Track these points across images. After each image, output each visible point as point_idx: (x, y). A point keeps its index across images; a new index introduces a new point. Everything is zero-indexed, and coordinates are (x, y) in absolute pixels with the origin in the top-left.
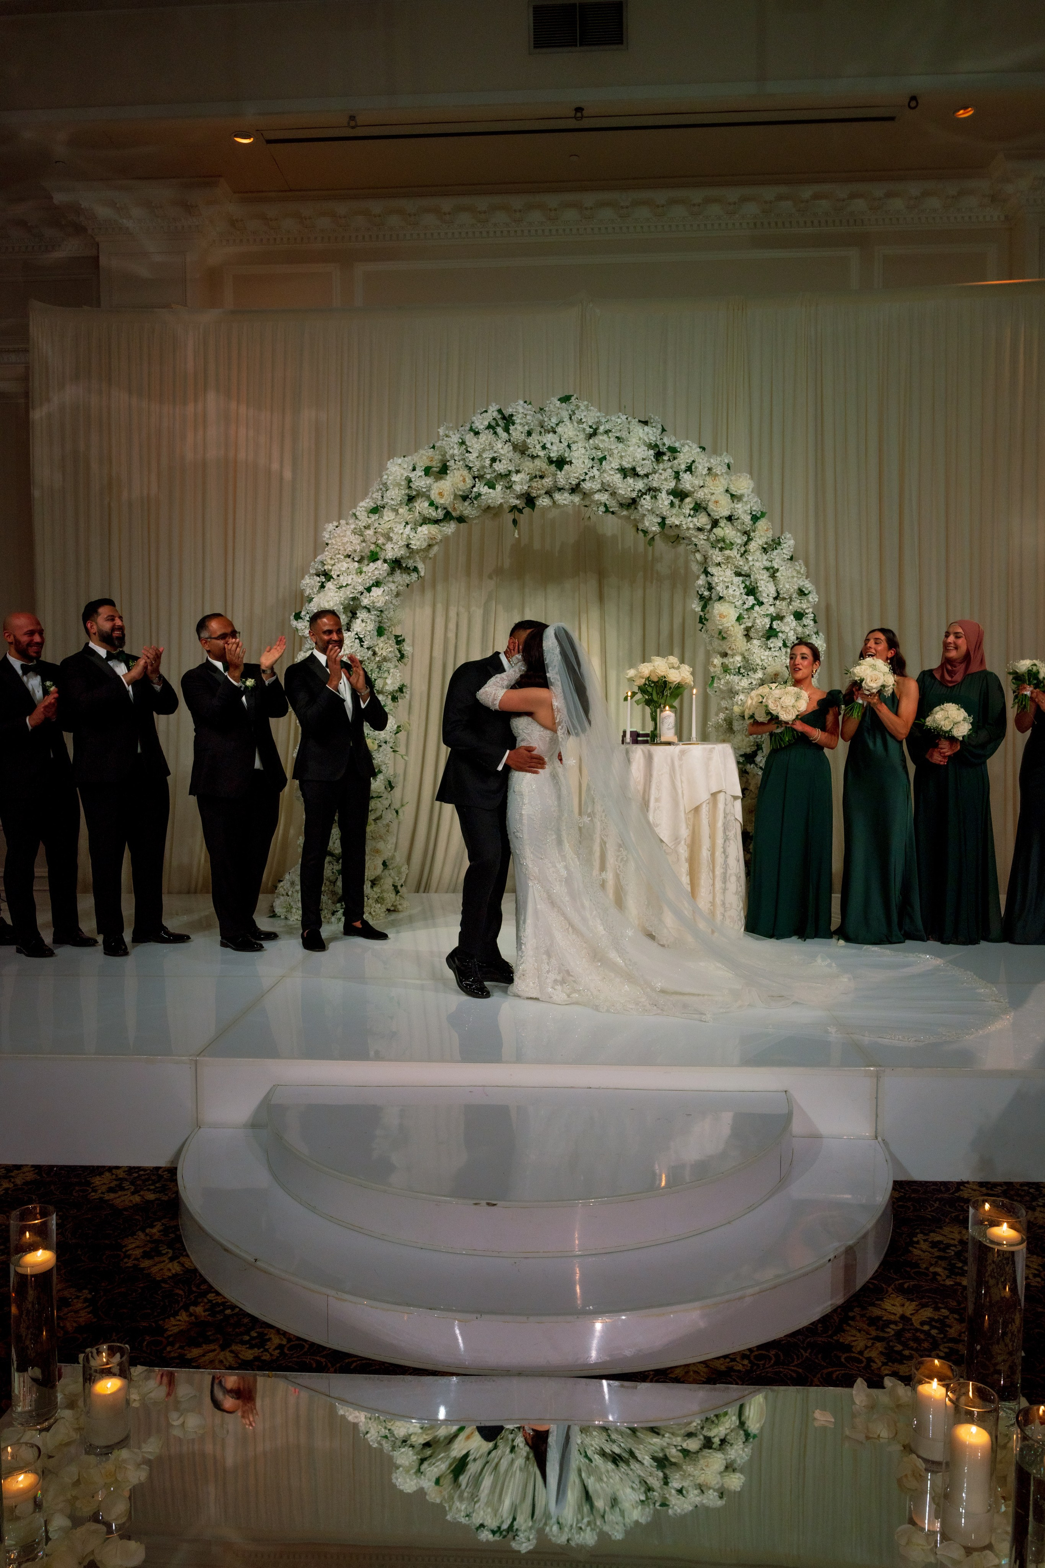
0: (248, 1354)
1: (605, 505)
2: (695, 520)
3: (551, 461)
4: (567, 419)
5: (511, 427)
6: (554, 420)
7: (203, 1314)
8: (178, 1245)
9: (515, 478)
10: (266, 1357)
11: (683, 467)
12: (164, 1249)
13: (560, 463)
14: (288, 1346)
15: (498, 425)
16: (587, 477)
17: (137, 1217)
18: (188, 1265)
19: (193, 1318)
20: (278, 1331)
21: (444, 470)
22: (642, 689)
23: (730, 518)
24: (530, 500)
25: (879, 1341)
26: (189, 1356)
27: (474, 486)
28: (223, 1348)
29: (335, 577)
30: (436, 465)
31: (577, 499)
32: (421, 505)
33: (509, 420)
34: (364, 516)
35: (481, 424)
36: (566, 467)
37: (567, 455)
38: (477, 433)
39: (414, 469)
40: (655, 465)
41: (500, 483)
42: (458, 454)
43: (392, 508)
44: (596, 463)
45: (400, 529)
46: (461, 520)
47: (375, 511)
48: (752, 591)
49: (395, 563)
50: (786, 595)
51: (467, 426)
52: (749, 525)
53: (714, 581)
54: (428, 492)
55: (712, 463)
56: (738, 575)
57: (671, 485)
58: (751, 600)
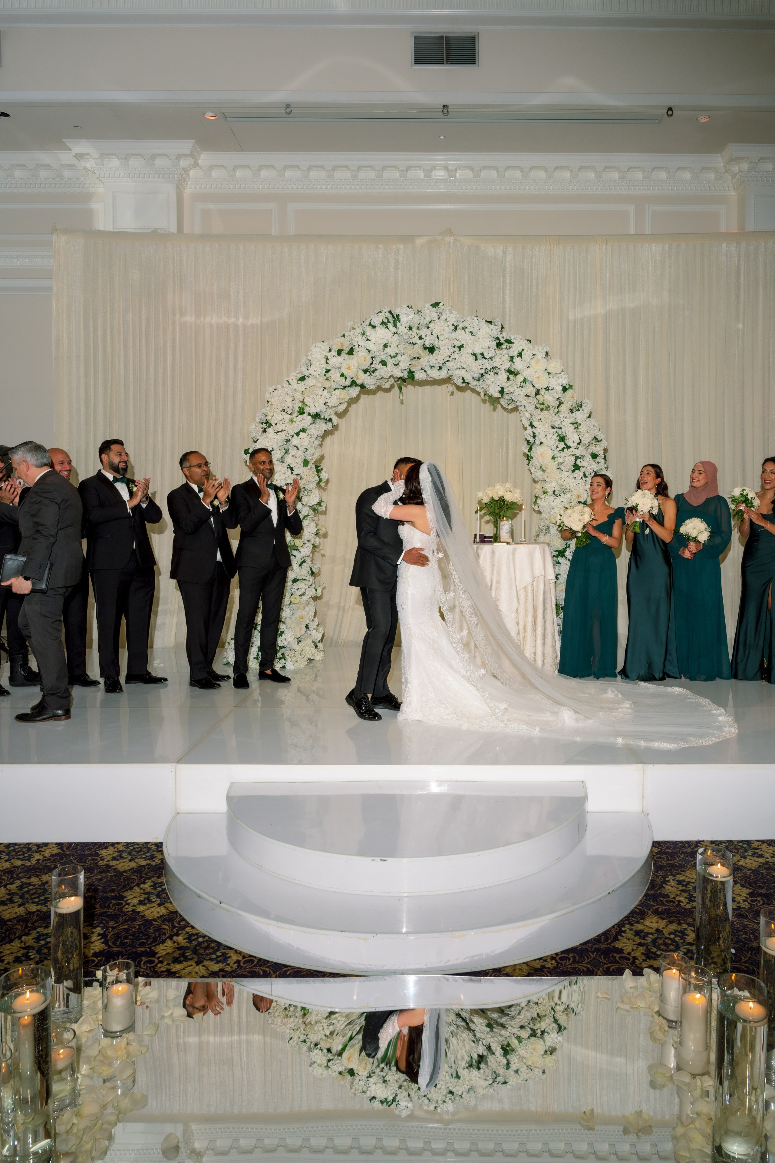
0: (215, 967)
1: (463, 379)
2: (524, 389)
3: (425, 348)
4: (435, 318)
5: (398, 323)
6: (428, 319)
7: (183, 941)
8: (164, 895)
9: (400, 358)
10: (228, 969)
11: (516, 354)
12: (153, 898)
13: (432, 350)
14: (243, 960)
15: (389, 322)
16: (450, 359)
17: (134, 877)
18: (171, 908)
19: (176, 944)
20: (236, 951)
21: (351, 352)
22: (487, 505)
23: (548, 389)
24: (411, 374)
25: (642, 946)
26: (174, 970)
27: (372, 363)
28: (198, 963)
29: (273, 424)
30: (346, 348)
31: (443, 374)
32: (335, 375)
33: (397, 318)
34: (294, 382)
35: (377, 321)
36: (436, 352)
37: (436, 343)
38: (374, 327)
39: (330, 350)
40: (497, 351)
41: (390, 362)
42: (361, 341)
43: (315, 377)
44: (457, 349)
45: (320, 392)
46: (362, 386)
47: (302, 379)
48: (562, 439)
49: (316, 416)
50: (585, 442)
51: (367, 322)
52: (560, 394)
53: (537, 431)
54: (340, 367)
55: (536, 352)
56: (553, 427)
57: (508, 366)
58: (562, 445)
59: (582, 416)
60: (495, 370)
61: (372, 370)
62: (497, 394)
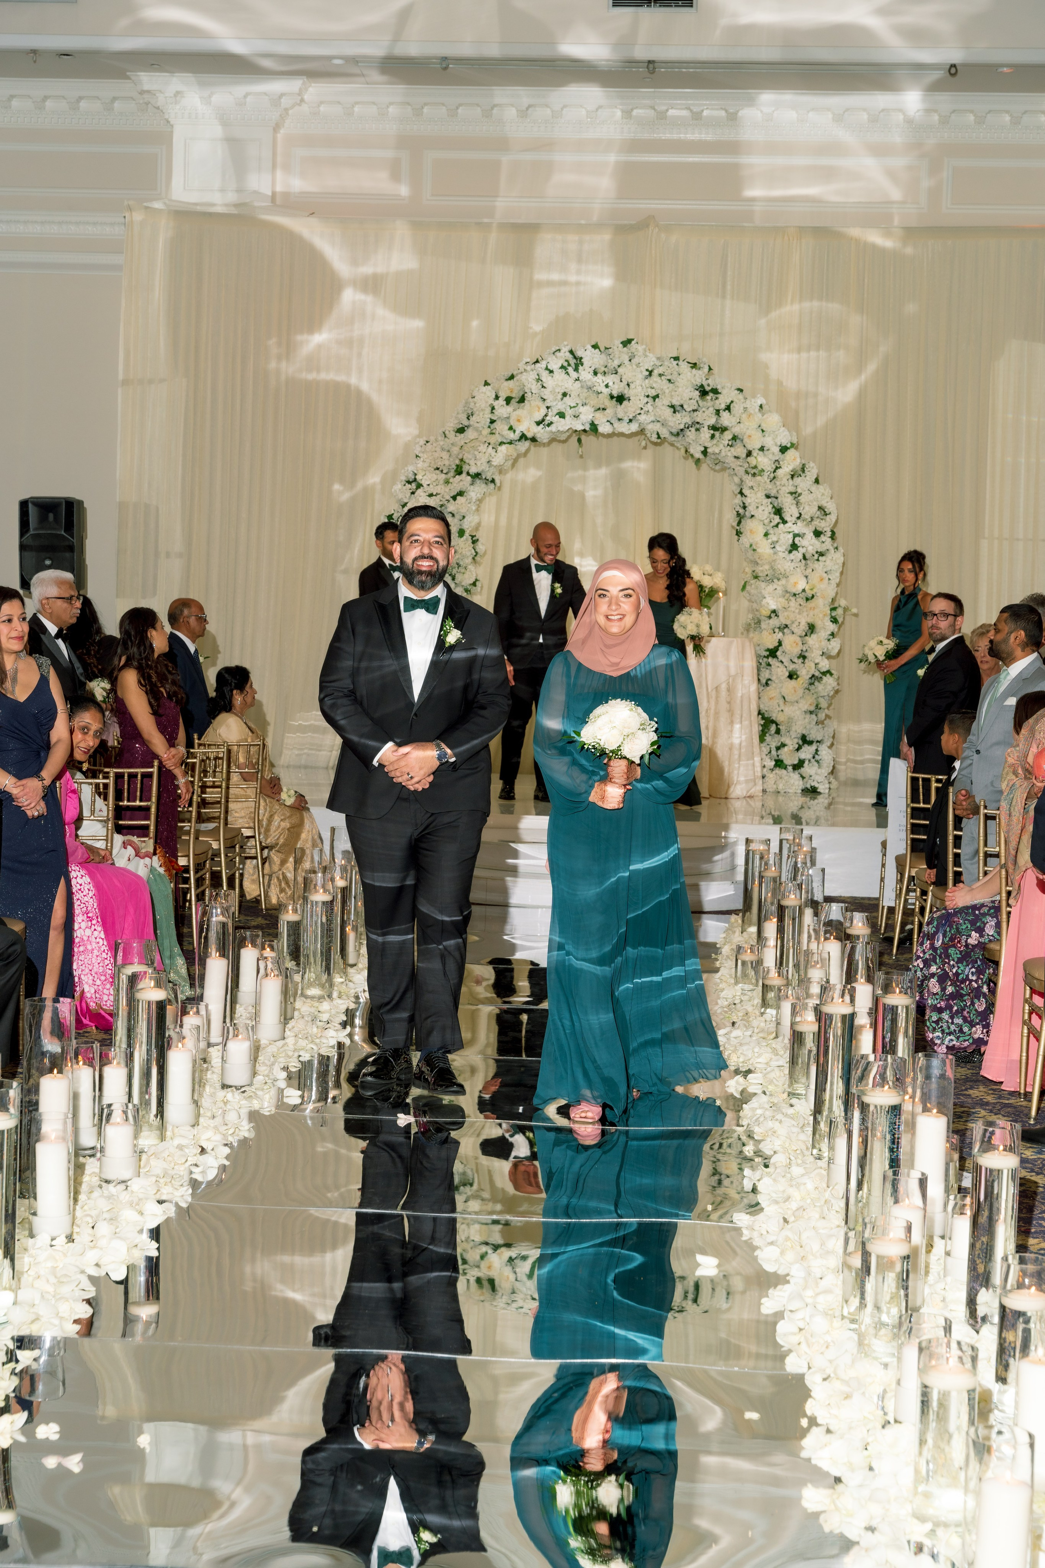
1: (658, 434)
2: (732, 449)
3: (612, 397)
4: (627, 362)
5: (580, 368)
6: (616, 363)
9: (582, 409)
11: (723, 406)
13: (621, 399)
15: (569, 365)
16: (643, 411)
21: (522, 400)
23: (762, 449)
24: (594, 428)
27: (546, 415)
29: (425, 485)
30: (516, 395)
31: (634, 427)
32: (501, 428)
33: (579, 362)
34: (451, 435)
35: (555, 365)
36: (625, 403)
37: (627, 392)
38: (551, 372)
39: (497, 398)
40: (701, 403)
41: (569, 413)
42: (535, 387)
43: (476, 429)
44: (650, 400)
45: (483, 448)
46: (534, 440)
47: (461, 430)
48: (778, 512)
49: (477, 475)
50: (806, 516)
51: (543, 365)
52: (778, 455)
53: (748, 501)
54: (508, 418)
55: (748, 404)
56: (768, 497)
57: (712, 421)
58: (777, 519)
59: (804, 484)
60: (696, 426)
61: (546, 422)
62: (698, 455)
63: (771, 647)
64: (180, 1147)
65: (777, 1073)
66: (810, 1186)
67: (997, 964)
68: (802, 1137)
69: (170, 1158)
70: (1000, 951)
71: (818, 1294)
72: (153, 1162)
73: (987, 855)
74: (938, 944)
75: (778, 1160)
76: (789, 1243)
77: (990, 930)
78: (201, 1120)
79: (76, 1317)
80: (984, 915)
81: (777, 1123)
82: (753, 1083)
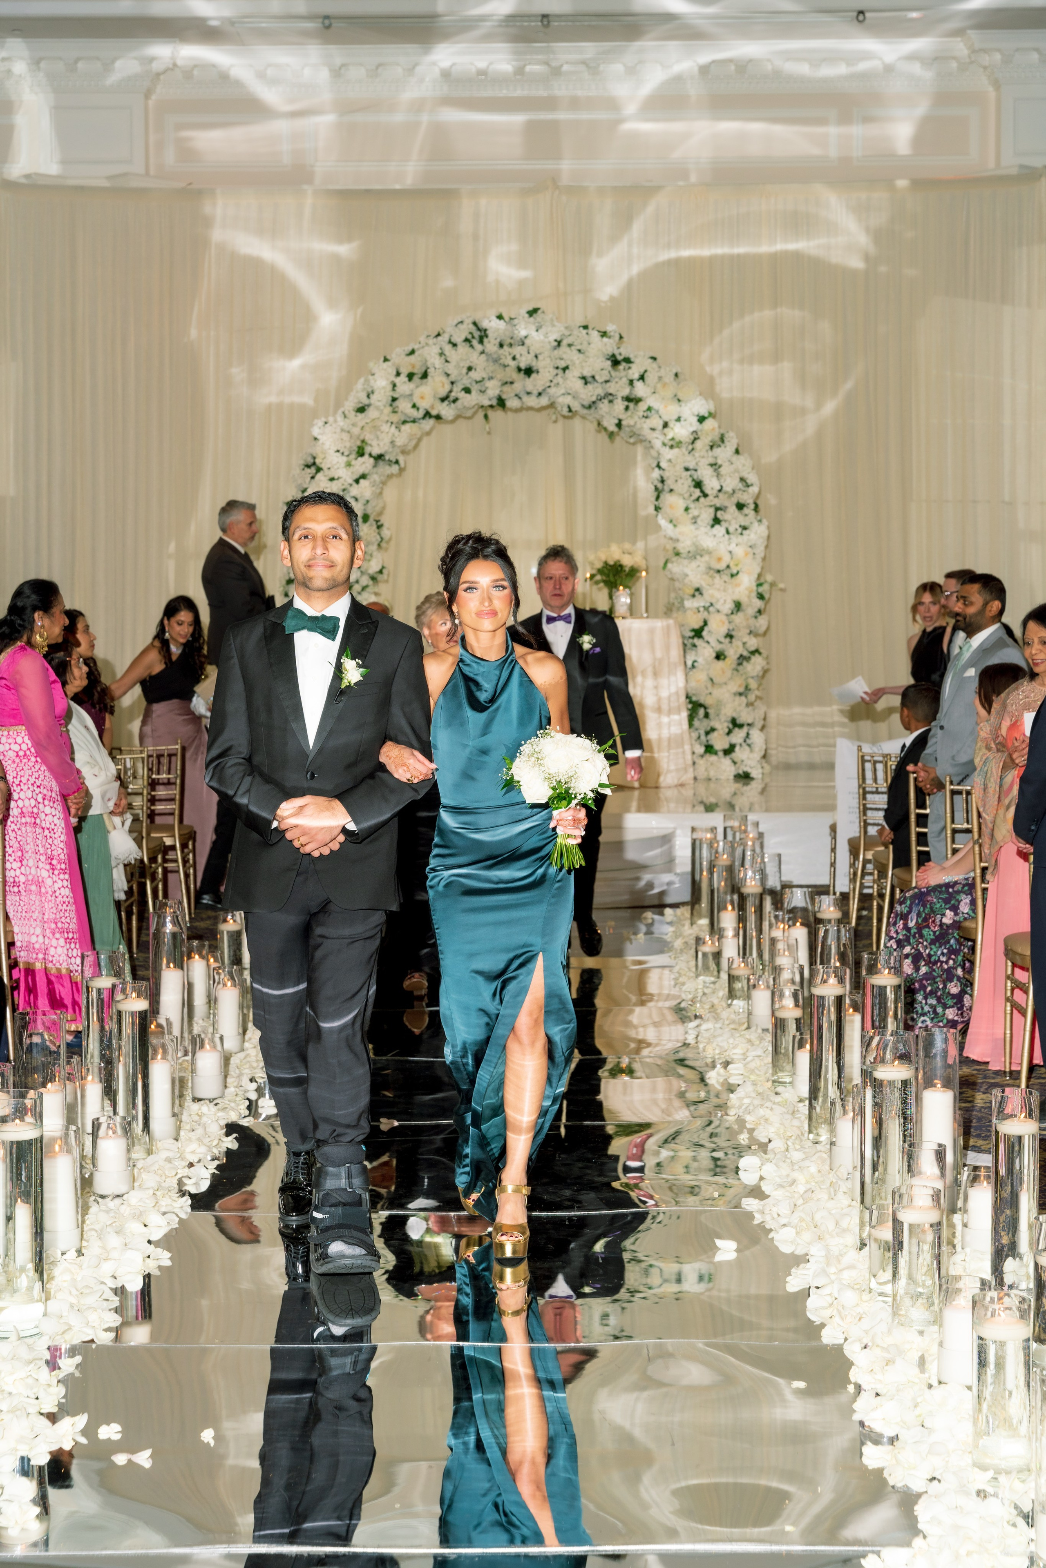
1: (569, 407)
2: (648, 421)
3: (519, 370)
4: (533, 332)
5: (485, 340)
6: (523, 333)
9: (488, 384)
11: (636, 376)
13: (529, 372)
15: (473, 337)
16: (552, 384)
21: (425, 375)
22: (600, 571)
23: (678, 419)
24: (501, 402)
27: (451, 391)
29: (325, 469)
30: (418, 370)
31: (544, 401)
32: (404, 406)
33: (483, 334)
34: (351, 415)
35: (458, 338)
36: (534, 375)
37: (534, 364)
38: (455, 345)
39: (398, 374)
40: (613, 373)
41: (475, 388)
42: (437, 362)
43: (377, 408)
44: (560, 372)
45: (385, 427)
46: (438, 417)
47: (361, 410)
48: (698, 484)
49: (379, 457)
50: (728, 488)
51: (445, 338)
52: (695, 426)
53: (666, 475)
54: (411, 395)
55: (662, 373)
56: (687, 469)
57: (626, 392)
58: (697, 492)
59: (724, 454)
60: (609, 397)
61: (451, 398)
62: (612, 428)
63: (696, 626)
64: (169, 1160)
65: (757, 1063)
66: (813, 1169)
67: (974, 941)
68: (796, 1123)
69: (160, 1172)
70: (976, 929)
71: (841, 1270)
72: (144, 1176)
73: (955, 831)
74: (911, 924)
75: (777, 1145)
76: (804, 1224)
77: (965, 908)
78: (182, 1133)
79: (106, 1326)
80: (958, 892)
81: (768, 1111)
82: (735, 1073)
